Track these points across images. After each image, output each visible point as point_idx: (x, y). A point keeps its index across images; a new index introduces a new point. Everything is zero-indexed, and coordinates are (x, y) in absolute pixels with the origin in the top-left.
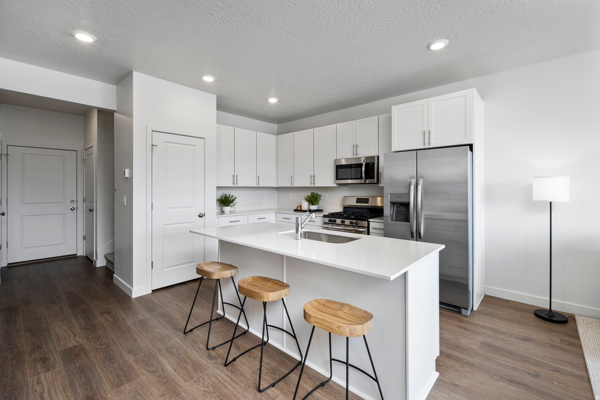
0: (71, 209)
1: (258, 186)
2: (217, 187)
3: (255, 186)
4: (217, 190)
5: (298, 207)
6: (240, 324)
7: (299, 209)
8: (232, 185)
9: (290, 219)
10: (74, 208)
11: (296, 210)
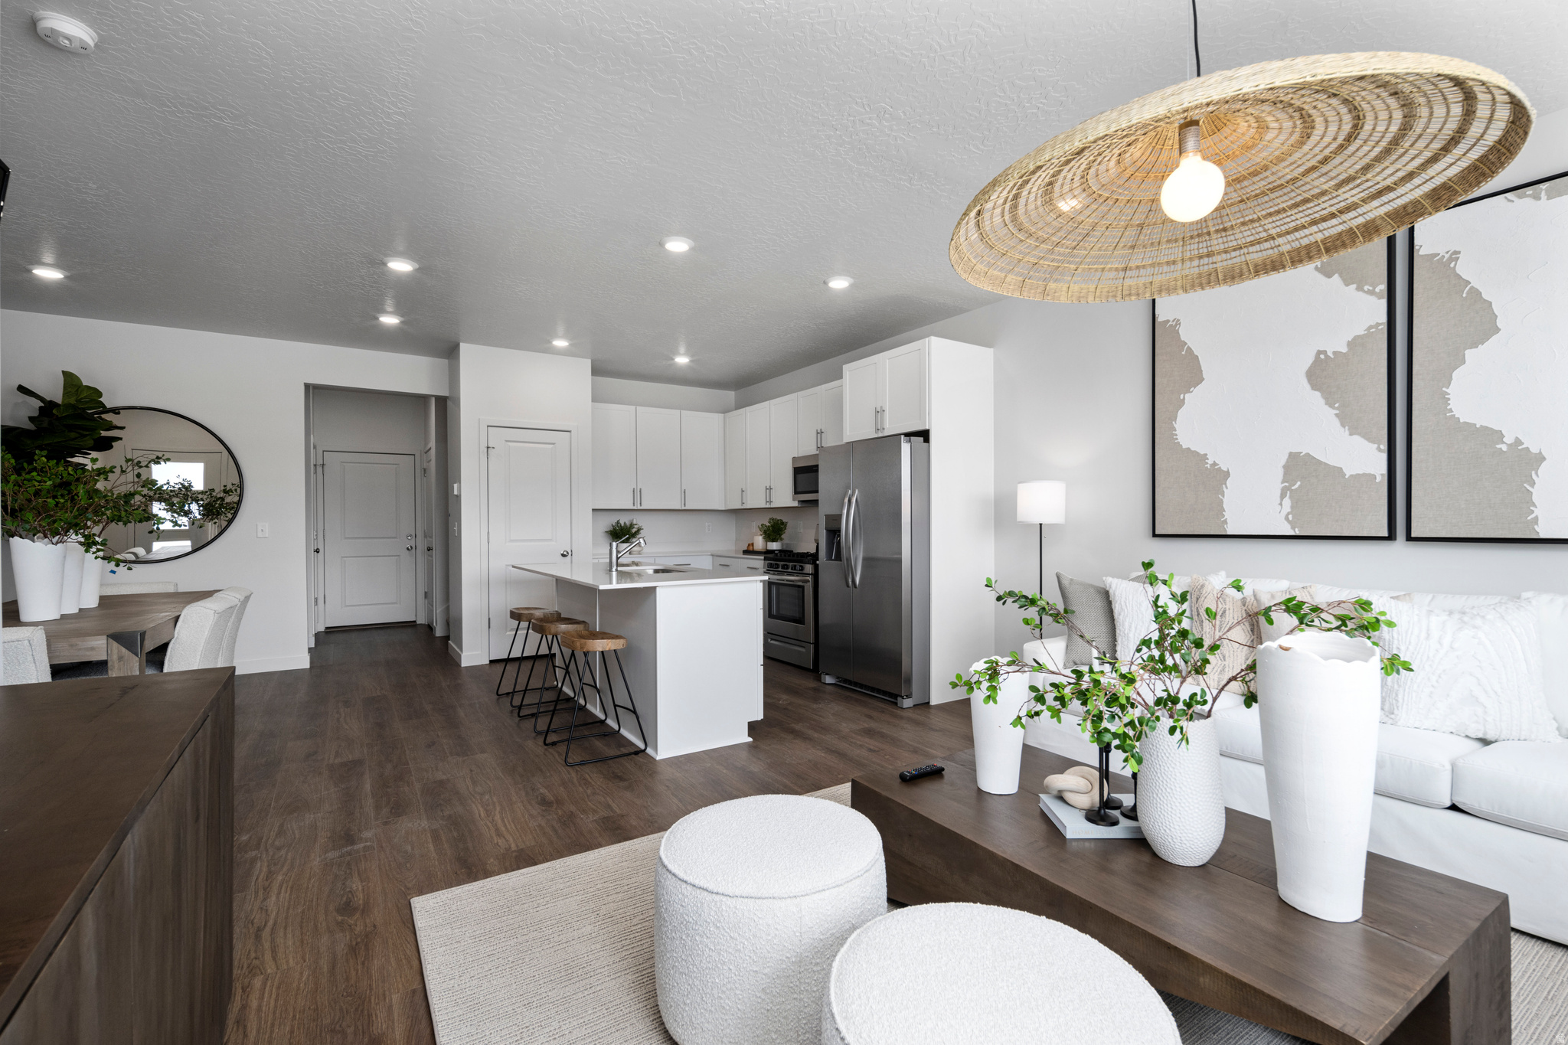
0: (408, 549)
1: (683, 508)
2: (593, 510)
3: (679, 507)
4: (593, 515)
5: (749, 545)
6: (565, 689)
7: (751, 548)
8: (632, 507)
9: (728, 566)
10: (411, 547)
11: (746, 552)
